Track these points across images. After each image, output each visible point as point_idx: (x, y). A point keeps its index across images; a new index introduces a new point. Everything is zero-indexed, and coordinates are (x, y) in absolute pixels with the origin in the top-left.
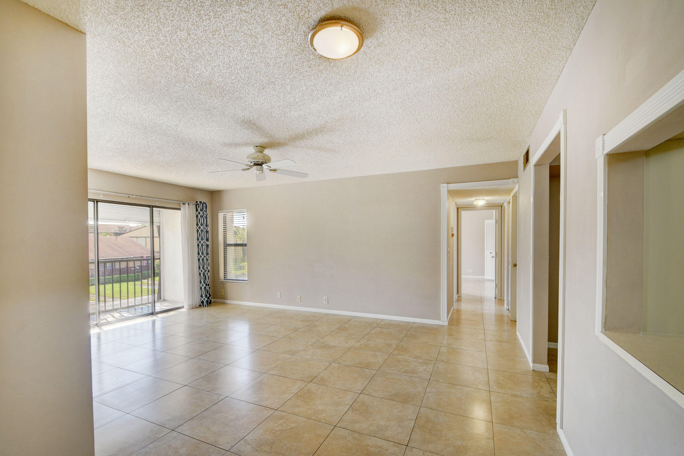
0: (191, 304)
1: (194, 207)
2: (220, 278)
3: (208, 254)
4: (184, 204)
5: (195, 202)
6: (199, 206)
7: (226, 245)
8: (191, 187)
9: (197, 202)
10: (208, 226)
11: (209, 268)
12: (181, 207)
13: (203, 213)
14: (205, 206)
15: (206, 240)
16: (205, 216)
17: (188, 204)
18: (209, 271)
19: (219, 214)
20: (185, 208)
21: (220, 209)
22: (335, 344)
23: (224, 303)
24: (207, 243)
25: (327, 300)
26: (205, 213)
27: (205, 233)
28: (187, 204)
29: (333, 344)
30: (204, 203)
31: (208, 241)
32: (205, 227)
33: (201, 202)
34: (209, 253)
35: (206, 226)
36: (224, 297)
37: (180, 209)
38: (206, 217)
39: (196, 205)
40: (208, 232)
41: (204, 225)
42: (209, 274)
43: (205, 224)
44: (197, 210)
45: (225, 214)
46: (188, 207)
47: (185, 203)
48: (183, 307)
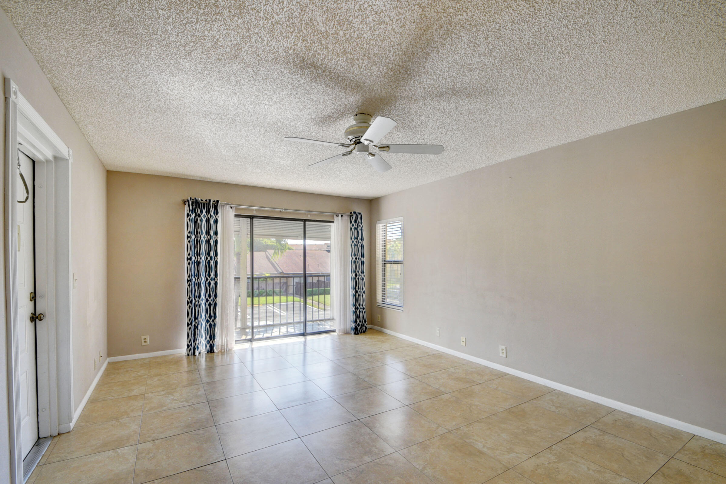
0: (343, 328)
1: (348, 218)
2: (377, 301)
3: (364, 273)
4: (337, 216)
5: (349, 213)
6: (353, 217)
7: (385, 263)
8: (345, 196)
9: (351, 213)
10: (363, 239)
11: (365, 289)
12: (334, 220)
13: (358, 225)
14: (360, 217)
15: (361, 256)
16: (360, 228)
17: (342, 216)
18: (364, 292)
19: (377, 225)
20: (338, 219)
21: (379, 219)
22: (484, 446)
23: (381, 332)
24: (362, 259)
25: (504, 352)
26: (360, 224)
27: (360, 248)
28: (340, 216)
29: (479, 446)
30: (359, 213)
31: (364, 257)
32: (360, 241)
33: (355, 212)
34: (365, 271)
35: (361, 239)
36: (382, 325)
37: (333, 222)
38: (361, 230)
39: (351, 216)
40: (363, 246)
41: (358, 238)
42: (364, 295)
43: (360, 238)
44: (351, 222)
45: (385, 225)
46: (342, 219)
47: (339, 215)
48: (334, 331)
